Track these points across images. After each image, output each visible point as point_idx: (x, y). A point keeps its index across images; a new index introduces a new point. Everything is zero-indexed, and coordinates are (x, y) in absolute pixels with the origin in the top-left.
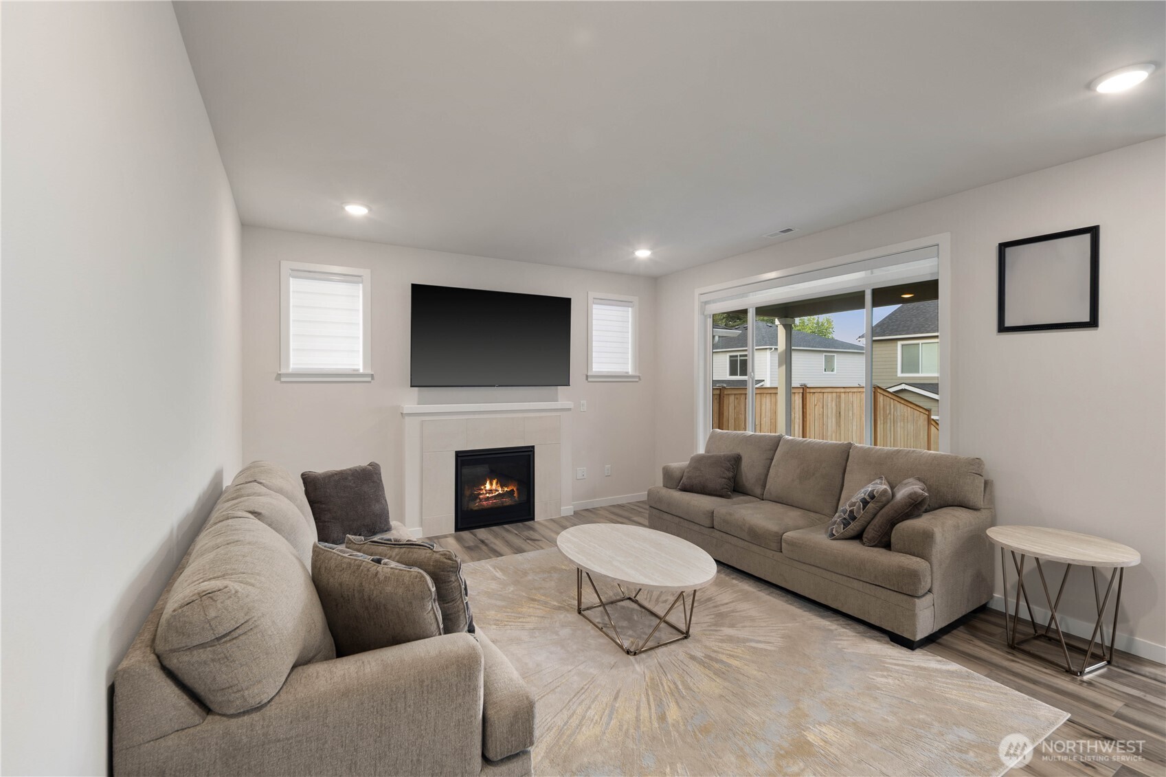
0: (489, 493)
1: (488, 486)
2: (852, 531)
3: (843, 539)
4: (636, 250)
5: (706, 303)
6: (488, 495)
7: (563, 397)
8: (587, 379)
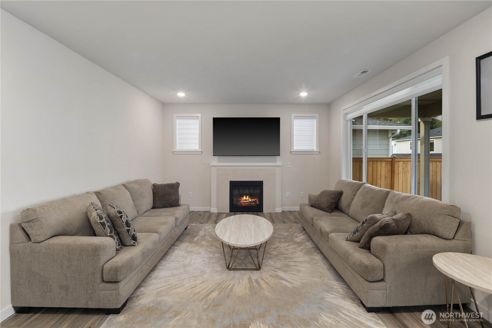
0: (245, 201)
1: (245, 198)
2: (356, 238)
3: (350, 241)
4: (300, 92)
5: (347, 114)
6: (244, 201)
7: (278, 161)
8: (291, 153)
